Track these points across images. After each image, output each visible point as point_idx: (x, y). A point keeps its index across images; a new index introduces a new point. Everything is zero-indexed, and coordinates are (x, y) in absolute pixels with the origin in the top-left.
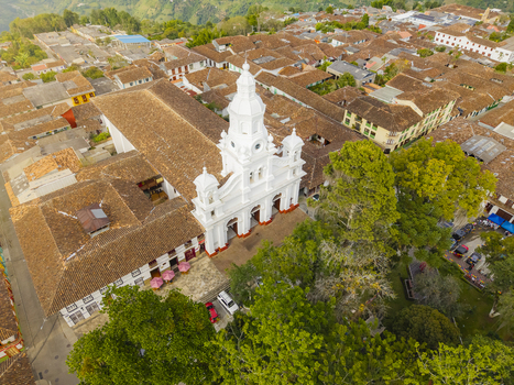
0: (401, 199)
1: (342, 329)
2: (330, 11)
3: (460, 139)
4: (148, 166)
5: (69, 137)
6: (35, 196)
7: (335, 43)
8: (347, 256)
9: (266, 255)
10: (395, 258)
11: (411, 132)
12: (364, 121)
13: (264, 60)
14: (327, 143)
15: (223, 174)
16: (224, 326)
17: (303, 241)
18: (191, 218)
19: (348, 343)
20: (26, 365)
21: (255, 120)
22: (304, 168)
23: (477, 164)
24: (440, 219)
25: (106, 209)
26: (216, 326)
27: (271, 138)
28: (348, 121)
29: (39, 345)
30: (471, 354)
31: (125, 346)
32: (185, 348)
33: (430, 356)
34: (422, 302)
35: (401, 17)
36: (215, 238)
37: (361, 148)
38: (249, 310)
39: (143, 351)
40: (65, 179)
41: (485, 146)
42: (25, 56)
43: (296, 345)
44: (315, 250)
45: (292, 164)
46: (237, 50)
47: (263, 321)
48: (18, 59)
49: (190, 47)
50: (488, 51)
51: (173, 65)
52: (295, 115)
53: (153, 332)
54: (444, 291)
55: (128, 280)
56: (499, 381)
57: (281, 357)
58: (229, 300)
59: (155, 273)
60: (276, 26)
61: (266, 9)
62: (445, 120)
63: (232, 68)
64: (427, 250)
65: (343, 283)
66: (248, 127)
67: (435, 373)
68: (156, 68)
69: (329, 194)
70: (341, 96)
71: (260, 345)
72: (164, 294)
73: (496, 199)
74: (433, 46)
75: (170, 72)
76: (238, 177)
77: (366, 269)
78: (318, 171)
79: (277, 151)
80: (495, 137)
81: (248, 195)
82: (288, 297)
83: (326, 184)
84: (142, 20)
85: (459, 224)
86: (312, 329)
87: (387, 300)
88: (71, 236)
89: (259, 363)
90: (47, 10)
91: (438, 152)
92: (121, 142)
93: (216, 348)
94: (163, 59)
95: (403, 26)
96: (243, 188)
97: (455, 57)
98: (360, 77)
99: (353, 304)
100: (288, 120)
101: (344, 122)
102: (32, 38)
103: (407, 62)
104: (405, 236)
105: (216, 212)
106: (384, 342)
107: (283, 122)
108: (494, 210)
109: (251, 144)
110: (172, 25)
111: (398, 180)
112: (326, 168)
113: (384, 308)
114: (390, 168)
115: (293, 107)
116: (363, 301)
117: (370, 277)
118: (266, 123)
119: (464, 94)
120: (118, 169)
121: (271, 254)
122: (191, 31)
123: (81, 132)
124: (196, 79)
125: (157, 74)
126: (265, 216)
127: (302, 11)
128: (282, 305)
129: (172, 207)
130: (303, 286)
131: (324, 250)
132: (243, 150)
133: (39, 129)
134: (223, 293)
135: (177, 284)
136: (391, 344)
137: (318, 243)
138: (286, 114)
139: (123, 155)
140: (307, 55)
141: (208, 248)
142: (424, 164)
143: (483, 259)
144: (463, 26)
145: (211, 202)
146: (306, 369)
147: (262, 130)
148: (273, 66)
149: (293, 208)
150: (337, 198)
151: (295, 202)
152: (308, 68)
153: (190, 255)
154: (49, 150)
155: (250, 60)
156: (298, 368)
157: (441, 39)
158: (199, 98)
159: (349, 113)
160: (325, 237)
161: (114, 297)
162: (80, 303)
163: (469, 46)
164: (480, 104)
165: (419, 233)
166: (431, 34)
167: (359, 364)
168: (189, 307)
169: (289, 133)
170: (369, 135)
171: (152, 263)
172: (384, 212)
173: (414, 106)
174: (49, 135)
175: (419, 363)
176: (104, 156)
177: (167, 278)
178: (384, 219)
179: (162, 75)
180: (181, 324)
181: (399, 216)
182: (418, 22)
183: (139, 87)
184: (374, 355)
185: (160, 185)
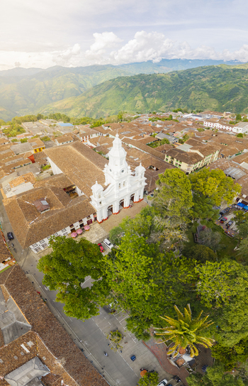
0: (194, 195)
1: (162, 255)
2: (154, 113)
3: (223, 168)
4: (69, 181)
5: (30, 167)
6: (14, 194)
7: (158, 126)
8: (167, 223)
9: (127, 223)
10: (191, 224)
11: (199, 165)
12: (175, 159)
13: (125, 133)
14: (157, 169)
15: (106, 184)
16: (107, 254)
17: (145, 216)
18: (90, 205)
19: (165, 260)
20: (20, 269)
21: (121, 159)
22: (146, 181)
23: (232, 180)
24: (214, 205)
25: (48, 201)
26: (103, 253)
27: (129, 167)
28: (167, 159)
29: (23, 261)
30: (220, 266)
31: (62, 261)
32: (89, 262)
33: (201, 266)
34: (202, 244)
35: (186, 116)
36: (102, 214)
37: (174, 172)
38: (118, 247)
39: (70, 263)
40: (28, 186)
41: (236, 172)
42: (15, 131)
43: (140, 262)
44: (151, 220)
45: (140, 179)
46: (113, 129)
47: (125, 252)
48: (11, 133)
49: (91, 128)
50: (230, 128)
51: (83, 135)
52: (141, 157)
53: (74, 256)
54: (213, 239)
55: (60, 233)
57: (133, 266)
58: (109, 243)
59: (73, 230)
60: (131, 119)
61: (126, 113)
62: (215, 159)
63: (111, 136)
64: (207, 220)
65: (164, 235)
66: (118, 162)
67: (201, 273)
68: (75, 136)
69: (158, 194)
70: (163, 148)
71: (124, 261)
72: (78, 240)
73: (241, 196)
74: (204, 127)
75: (81, 138)
76: (113, 186)
77: (176, 229)
78: (153, 183)
79: (132, 173)
80: (240, 168)
81: (118, 194)
82: (137, 241)
83: (157, 189)
84: (71, 117)
85: (223, 208)
86: (148, 255)
87: (185, 243)
88: (31, 213)
89: (123, 269)
91: (212, 174)
92: (56, 169)
93: (103, 263)
94: (79, 133)
95: (188, 119)
96: (116, 191)
97: (216, 133)
98: (171, 140)
99: (168, 244)
100: (138, 159)
101: (165, 160)
102: (21, 124)
103: (193, 134)
104: (196, 214)
105: (102, 202)
106: (181, 260)
107: (135, 160)
108: (240, 201)
109: (120, 170)
110: (84, 119)
111: (193, 187)
112: (157, 182)
113: (183, 246)
114: (189, 181)
115: (140, 153)
116: (173, 243)
117: (178, 232)
118: (127, 160)
119: (223, 148)
120: (54, 182)
121: (129, 222)
122: (93, 121)
123: (37, 165)
124: (94, 141)
125: (75, 139)
126: (126, 204)
127: (142, 114)
128: (134, 245)
129: (81, 200)
130: (144, 237)
131: (156, 220)
132: (115, 173)
133: (17, 164)
134: (106, 240)
135: (84, 235)
136: (184, 261)
137: (153, 217)
138: (136, 156)
139: (56, 175)
140: (146, 131)
141: (98, 219)
142: (206, 180)
143: (234, 223)
144: (215, 119)
145: (100, 197)
146: (144, 271)
147: (125, 164)
148: (130, 135)
149: (140, 200)
150: (163, 196)
151: (141, 198)
152: (147, 136)
153: (89, 222)
154: (21, 173)
155: (119, 133)
156: (140, 271)
157: (207, 124)
158: (94, 149)
159: (168, 156)
160: (156, 214)
161: (54, 241)
162: (38, 243)
163: (221, 127)
164: (232, 152)
165: (203, 212)
166: (202, 122)
167: (168, 269)
168: (90, 245)
169: (138, 165)
170: (178, 166)
171: (72, 226)
172: (186, 202)
173: (199, 153)
174: (21, 166)
175: (195, 268)
176: (47, 176)
177: (79, 233)
178: (186, 206)
179: (78, 139)
180: (87, 253)
181: (193, 204)
182: (195, 118)
183: (65, 145)
184: (175, 265)
185: (74, 189)
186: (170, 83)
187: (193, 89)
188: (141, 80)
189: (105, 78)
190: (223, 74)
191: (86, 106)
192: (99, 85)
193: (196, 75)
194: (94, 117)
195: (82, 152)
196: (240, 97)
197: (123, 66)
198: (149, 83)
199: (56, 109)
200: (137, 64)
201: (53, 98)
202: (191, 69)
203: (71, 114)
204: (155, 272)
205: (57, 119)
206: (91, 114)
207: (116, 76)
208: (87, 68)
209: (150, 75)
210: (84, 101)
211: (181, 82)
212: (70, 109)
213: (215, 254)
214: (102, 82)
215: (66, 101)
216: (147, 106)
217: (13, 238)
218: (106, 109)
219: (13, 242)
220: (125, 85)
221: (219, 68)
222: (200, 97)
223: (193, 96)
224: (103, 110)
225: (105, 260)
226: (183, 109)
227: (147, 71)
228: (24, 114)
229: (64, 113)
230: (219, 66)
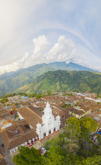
0: (81, 128)
1: (68, 155)
2: (65, 92)
3: (93, 117)
4: (26, 122)
5: (11, 116)
6: (4, 128)
7: (66, 98)
8: (70, 140)
9: (52, 140)
10: (80, 140)
11: (83, 115)
12: (73, 113)
13: (52, 101)
14: (66, 117)
15: (43, 124)
16: (43, 154)
17: (60, 137)
18: (36, 133)
19: (69, 157)
20: (4, 161)
21: (50, 113)
22: (61, 123)
23: (96, 122)
24: (89, 132)
25: (18, 131)
26: (41, 154)
27: (53, 116)
28: (70, 113)
29: (6, 157)
30: (94, 159)
31: (23, 158)
32: (35, 158)
33: (85, 160)
34: (85, 149)
35: (78, 94)
36: (41, 137)
37: (73, 118)
38: (48, 151)
39: (27, 159)
40: (10, 125)
41: (97, 118)
42: (5, 101)
43: (58, 158)
44: (63, 139)
45: (58, 122)
46: (46, 99)
47: (52, 153)
48: (4, 102)
49: (36, 99)
50: (95, 100)
51: (32, 102)
52: (58, 112)
53: (29, 155)
54: (89, 147)
55: (23, 145)
56: (99, 164)
57: (55, 160)
58: (44, 149)
59: (28, 144)
60: (54, 95)
61: (52, 91)
62: (89, 113)
63: (45, 103)
64: (86, 139)
65: (69, 146)
66: (48, 114)
67: (85, 163)
68: (29, 103)
69: (66, 128)
70: (68, 108)
71: (51, 158)
72: (30, 148)
73: (99, 128)
74: (85, 99)
75: (32, 104)
76: (46, 124)
77: (74, 143)
78: (64, 123)
79: (55, 119)
80: (99, 117)
81: (48, 128)
82: (57, 149)
83: (66, 126)
84: (27, 94)
85: (92, 133)
86: (62, 155)
87: (78, 149)
88: (11, 136)
89: (51, 161)
90: (11, 93)
91: (88, 119)
92: (21, 117)
93: (42, 158)
94: (31, 101)
95: (79, 95)
96: (47, 126)
97: (90, 102)
98: (72, 105)
99: (71, 150)
100: (57, 113)
101: (69, 113)
102: (7, 98)
103: (81, 102)
104: (82, 136)
105: (41, 132)
106: (76, 157)
107: (56, 113)
108: (99, 130)
109: (49, 118)
110: (33, 95)
111: (81, 125)
112: (65, 123)
113: (77, 150)
114: (79, 122)
115: (58, 110)
116: (73, 149)
117: (75, 144)
118: (52, 113)
119: (93, 108)
120: (20, 123)
121: (53, 140)
122: (37, 96)
123: (13, 115)
124: (37, 105)
125: (29, 104)
126: (52, 132)
127: (59, 92)
128: (56, 150)
129: (32, 130)
130: (60, 146)
131: (65, 139)
132: (47, 119)
133: (5, 115)
134: (43, 148)
135: (33, 146)
136: (78, 157)
137: (64, 138)
138: (57, 112)
139: (21, 120)
140: (61, 100)
141: (39, 139)
142: (86, 122)
143: (97, 140)
144: (90, 96)
145: (40, 129)
146: (60, 162)
147: (51, 115)
148: (54, 102)
149: (58, 131)
150: (68, 129)
151: (59, 129)
152: (61, 103)
153: (35, 140)
154: (7, 119)
155: (49, 101)
156: (58, 162)
157: (86, 98)
158: (38, 109)
159: (70, 112)
160: (65, 136)
161: (20, 148)
162: (13, 149)
163: (92, 99)
164: (96, 110)
165: (85, 135)
166: (84, 97)
167: (71, 161)
168: (36, 150)
169: (57, 115)
170: (74, 116)
171: (27, 142)
172: (78, 131)
173: (83, 110)
174: (7, 116)
175: (83, 161)
176: (18, 120)
177: (31, 145)
178: (78, 133)
179: (30, 104)
180: (34, 154)
181: (81, 132)
182: (82, 95)
183: (25, 107)
184: (74, 160)
185: (29, 126)
186: (72, 77)
187: (82, 82)
188: (59, 74)
189: (42, 72)
190: (93, 76)
191: (34, 88)
192: (40, 77)
193: (83, 75)
194: (37, 94)
195: (32, 110)
196: (99, 87)
197: (51, 64)
198: (63, 76)
199: (21, 90)
200: (58, 63)
201: (20, 85)
202: (82, 71)
203: (28, 92)
204: (65, 163)
205: (21, 95)
206: (36, 92)
207: (47, 71)
208: (33, 67)
209: (64, 71)
210: (33, 86)
211: (77, 77)
212: (27, 90)
213: (90, 153)
214: (41, 75)
215: (25, 86)
216: (62, 88)
217: (4, 146)
218: (43, 89)
219: (4, 148)
220: (51, 76)
221: (92, 73)
222: (84, 85)
223: (81, 84)
224: (41, 90)
225: (42, 157)
226: (77, 90)
227: (63, 68)
228: (8, 93)
229: (24, 92)
230: (92, 72)
